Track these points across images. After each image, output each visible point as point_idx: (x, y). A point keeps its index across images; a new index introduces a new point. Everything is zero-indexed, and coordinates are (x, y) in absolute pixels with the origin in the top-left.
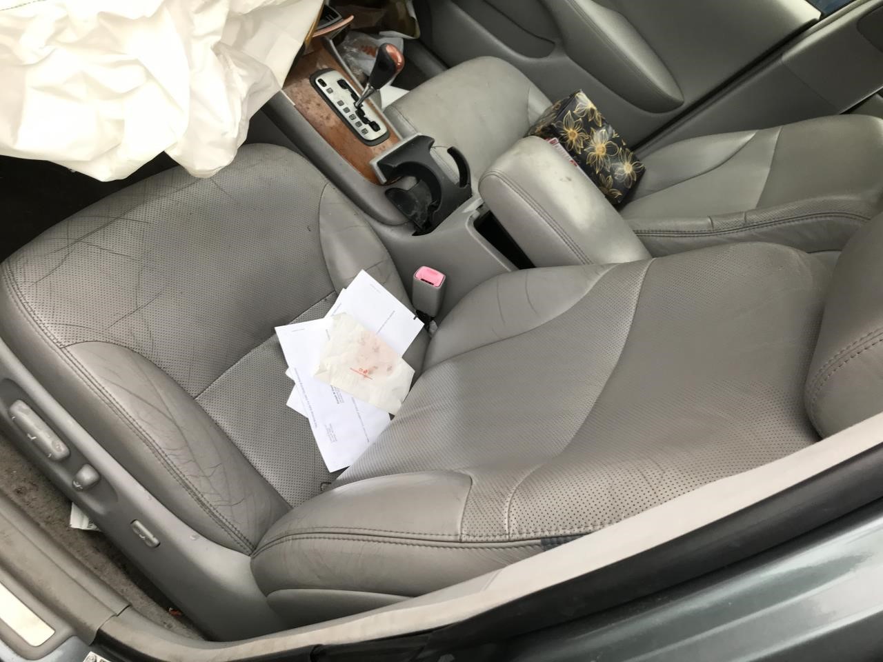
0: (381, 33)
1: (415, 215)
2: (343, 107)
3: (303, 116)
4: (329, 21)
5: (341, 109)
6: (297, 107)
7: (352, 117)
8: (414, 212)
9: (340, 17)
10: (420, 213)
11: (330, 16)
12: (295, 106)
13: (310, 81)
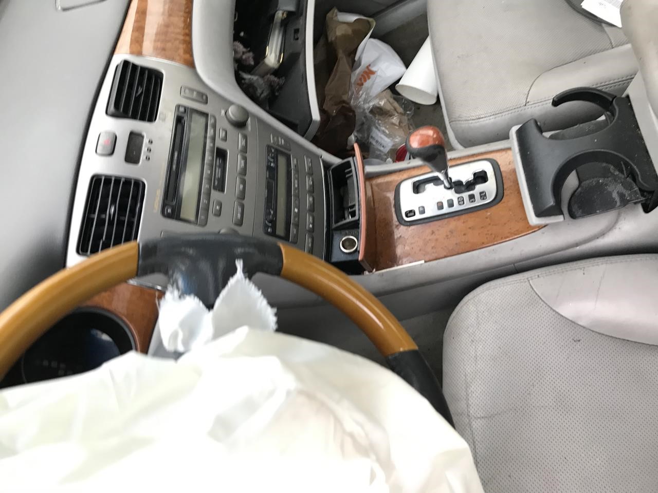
0: (356, 58)
1: (622, 196)
2: (445, 205)
3: (439, 259)
4: (352, 176)
5: (446, 210)
6: (427, 259)
7: (461, 201)
8: (615, 195)
9: (350, 159)
10: (620, 188)
11: (346, 171)
12: (425, 262)
13: (404, 225)
